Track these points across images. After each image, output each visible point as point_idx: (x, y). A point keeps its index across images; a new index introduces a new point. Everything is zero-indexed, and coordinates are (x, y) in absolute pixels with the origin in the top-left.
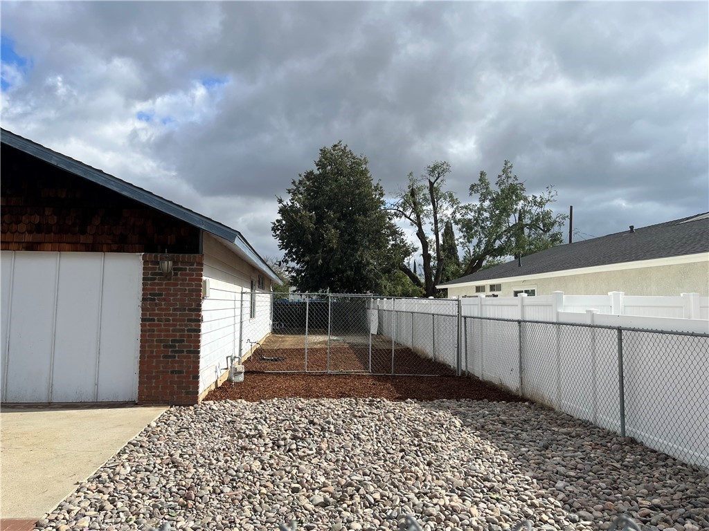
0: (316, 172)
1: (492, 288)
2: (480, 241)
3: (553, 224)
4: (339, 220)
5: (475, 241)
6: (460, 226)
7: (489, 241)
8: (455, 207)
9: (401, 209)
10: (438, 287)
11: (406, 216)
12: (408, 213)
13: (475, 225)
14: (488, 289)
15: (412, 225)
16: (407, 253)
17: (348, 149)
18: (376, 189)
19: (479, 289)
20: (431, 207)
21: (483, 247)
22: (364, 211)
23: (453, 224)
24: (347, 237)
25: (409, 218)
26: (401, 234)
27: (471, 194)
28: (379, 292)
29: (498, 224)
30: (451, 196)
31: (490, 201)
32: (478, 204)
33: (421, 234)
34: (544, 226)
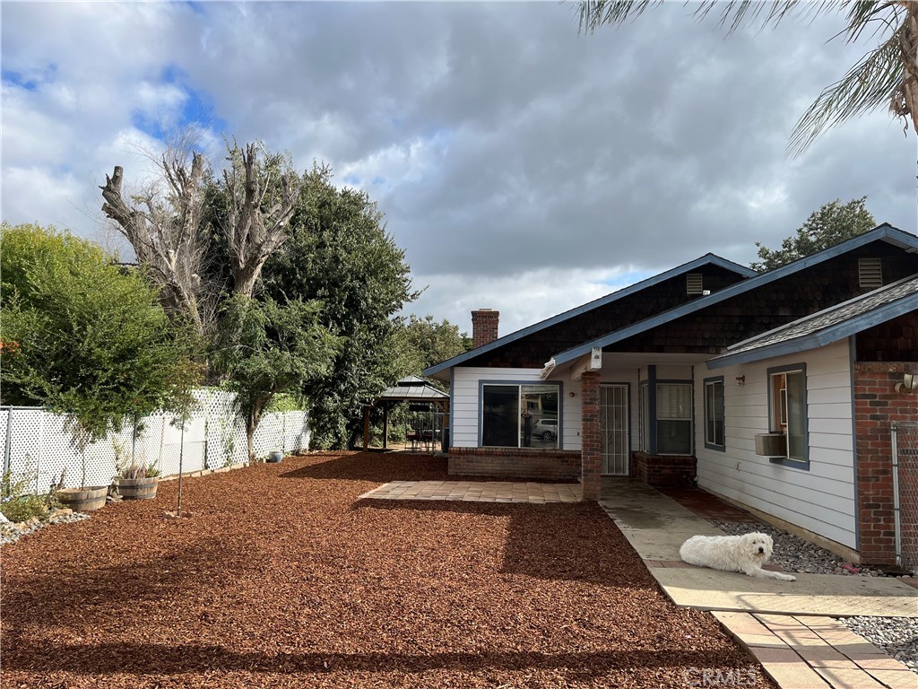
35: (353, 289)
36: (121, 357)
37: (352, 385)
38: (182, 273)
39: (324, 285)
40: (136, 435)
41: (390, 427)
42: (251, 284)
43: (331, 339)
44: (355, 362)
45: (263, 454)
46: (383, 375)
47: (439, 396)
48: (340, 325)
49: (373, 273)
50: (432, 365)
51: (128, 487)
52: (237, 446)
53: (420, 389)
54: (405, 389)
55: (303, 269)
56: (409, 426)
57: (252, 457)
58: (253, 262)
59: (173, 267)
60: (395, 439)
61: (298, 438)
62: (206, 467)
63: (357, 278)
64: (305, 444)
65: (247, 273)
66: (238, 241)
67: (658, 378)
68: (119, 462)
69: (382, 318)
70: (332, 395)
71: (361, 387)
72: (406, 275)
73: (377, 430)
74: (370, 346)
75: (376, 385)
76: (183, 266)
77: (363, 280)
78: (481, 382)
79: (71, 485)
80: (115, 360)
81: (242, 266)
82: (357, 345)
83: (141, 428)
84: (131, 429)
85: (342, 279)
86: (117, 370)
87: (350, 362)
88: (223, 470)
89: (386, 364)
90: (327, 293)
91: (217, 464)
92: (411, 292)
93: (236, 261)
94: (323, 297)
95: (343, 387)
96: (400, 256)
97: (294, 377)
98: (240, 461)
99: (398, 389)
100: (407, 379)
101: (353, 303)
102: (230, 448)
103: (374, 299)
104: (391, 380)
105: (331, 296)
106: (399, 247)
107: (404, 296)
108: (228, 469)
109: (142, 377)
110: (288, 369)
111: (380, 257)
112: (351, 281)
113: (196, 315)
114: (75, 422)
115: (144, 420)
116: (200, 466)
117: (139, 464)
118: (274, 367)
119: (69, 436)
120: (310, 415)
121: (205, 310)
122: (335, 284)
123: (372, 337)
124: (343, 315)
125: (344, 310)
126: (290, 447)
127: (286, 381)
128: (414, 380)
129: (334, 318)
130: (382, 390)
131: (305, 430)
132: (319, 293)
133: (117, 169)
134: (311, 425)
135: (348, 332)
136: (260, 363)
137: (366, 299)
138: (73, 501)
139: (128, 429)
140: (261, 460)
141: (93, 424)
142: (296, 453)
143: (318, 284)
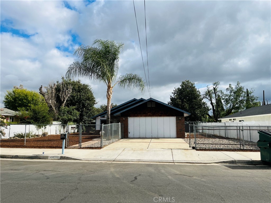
0: (180, 88)
1: (234, 119)
2: (231, 106)
3: (254, 100)
4: (188, 101)
5: (229, 105)
6: (224, 100)
7: (233, 105)
8: (222, 94)
9: (205, 96)
10: (218, 119)
11: (207, 98)
12: (207, 97)
13: (229, 100)
14: (233, 120)
15: (209, 101)
16: (209, 110)
17: (189, 81)
18: (198, 91)
19: (230, 120)
20: (214, 95)
21: (232, 107)
22: (195, 98)
23: (222, 100)
24: (191, 106)
25: (208, 98)
26: (206, 104)
27: (227, 91)
28: (201, 121)
29: (236, 100)
30: (221, 91)
31: (233, 92)
32: (229, 94)
33: (212, 103)
34: (251, 100)
36: (43, 117)
38: (52, 104)
40: (45, 128)
42: (64, 103)
43: (78, 113)
51: (44, 135)
52: (62, 131)
55: (74, 100)
58: (64, 100)
59: (50, 102)
62: (56, 134)
64: (76, 131)
65: (63, 102)
66: (61, 97)
68: (43, 132)
76: (52, 102)
78: (100, 119)
79: (37, 134)
80: (42, 118)
81: (62, 101)
84: (44, 128)
86: (42, 120)
91: (58, 133)
92: (96, 102)
93: (61, 100)
102: (60, 131)
108: (60, 134)
109: (46, 120)
110: (70, 118)
113: (55, 109)
114: (37, 126)
115: (46, 126)
116: (55, 134)
117: (45, 132)
118: (67, 117)
119: (36, 128)
121: (56, 109)
122: (80, 102)
127: (70, 120)
133: (41, 86)
136: (65, 117)
138: (37, 136)
139: (44, 127)
141: (39, 127)
142: (74, 133)
143: (77, 102)
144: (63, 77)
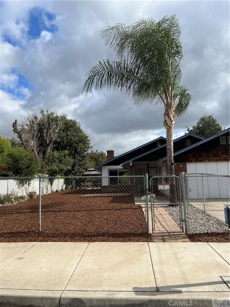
35: (76, 146)
36: (27, 168)
37: (76, 171)
39: (68, 146)
40: (29, 185)
41: (86, 183)
43: (71, 160)
44: (77, 165)
45: (54, 190)
46: (84, 169)
47: (99, 173)
48: (72, 156)
49: (80, 142)
50: (98, 165)
51: (31, 196)
52: (48, 188)
53: (94, 172)
54: (90, 172)
56: (92, 183)
57: (52, 191)
58: (50, 142)
59: (32, 145)
60: (88, 186)
61: (62, 186)
62: (42, 193)
63: (76, 143)
64: (64, 188)
65: (49, 145)
66: (47, 137)
67: (150, 166)
68: (26, 191)
69: (83, 153)
70: (71, 175)
71: (78, 172)
72: (89, 142)
73: (82, 184)
74: (80, 161)
75: (82, 171)
77: (78, 144)
78: (108, 169)
81: (48, 143)
82: (77, 161)
83: (30, 183)
85: (73, 144)
87: (75, 165)
88: (46, 194)
89: (84, 165)
90: (69, 148)
91: (45, 192)
92: (91, 146)
93: (46, 142)
94: (68, 149)
95: (73, 172)
96: (87, 137)
97: (62, 170)
98: (50, 192)
99: (88, 172)
100: (90, 169)
101: (76, 150)
102: (47, 189)
103: (81, 149)
104: (86, 170)
105: (70, 148)
106: (87, 135)
107: (89, 147)
108: (47, 194)
111: (82, 138)
112: (75, 144)
114: (18, 182)
117: (32, 191)
118: (58, 168)
119: (17, 185)
120: (65, 180)
122: (71, 145)
123: (81, 159)
124: (73, 153)
125: (73, 152)
126: (60, 188)
128: (92, 169)
129: (71, 154)
130: (84, 172)
131: (64, 184)
132: (67, 148)
134: (65, 183)
135: (74, 158)
136: (55, 167)
137: (79, 149)
139: (27, 184)
140: (54, 192)
141: (22, 182)
142: (62, 190)
143: (66, 146)
144: (42, 110)
